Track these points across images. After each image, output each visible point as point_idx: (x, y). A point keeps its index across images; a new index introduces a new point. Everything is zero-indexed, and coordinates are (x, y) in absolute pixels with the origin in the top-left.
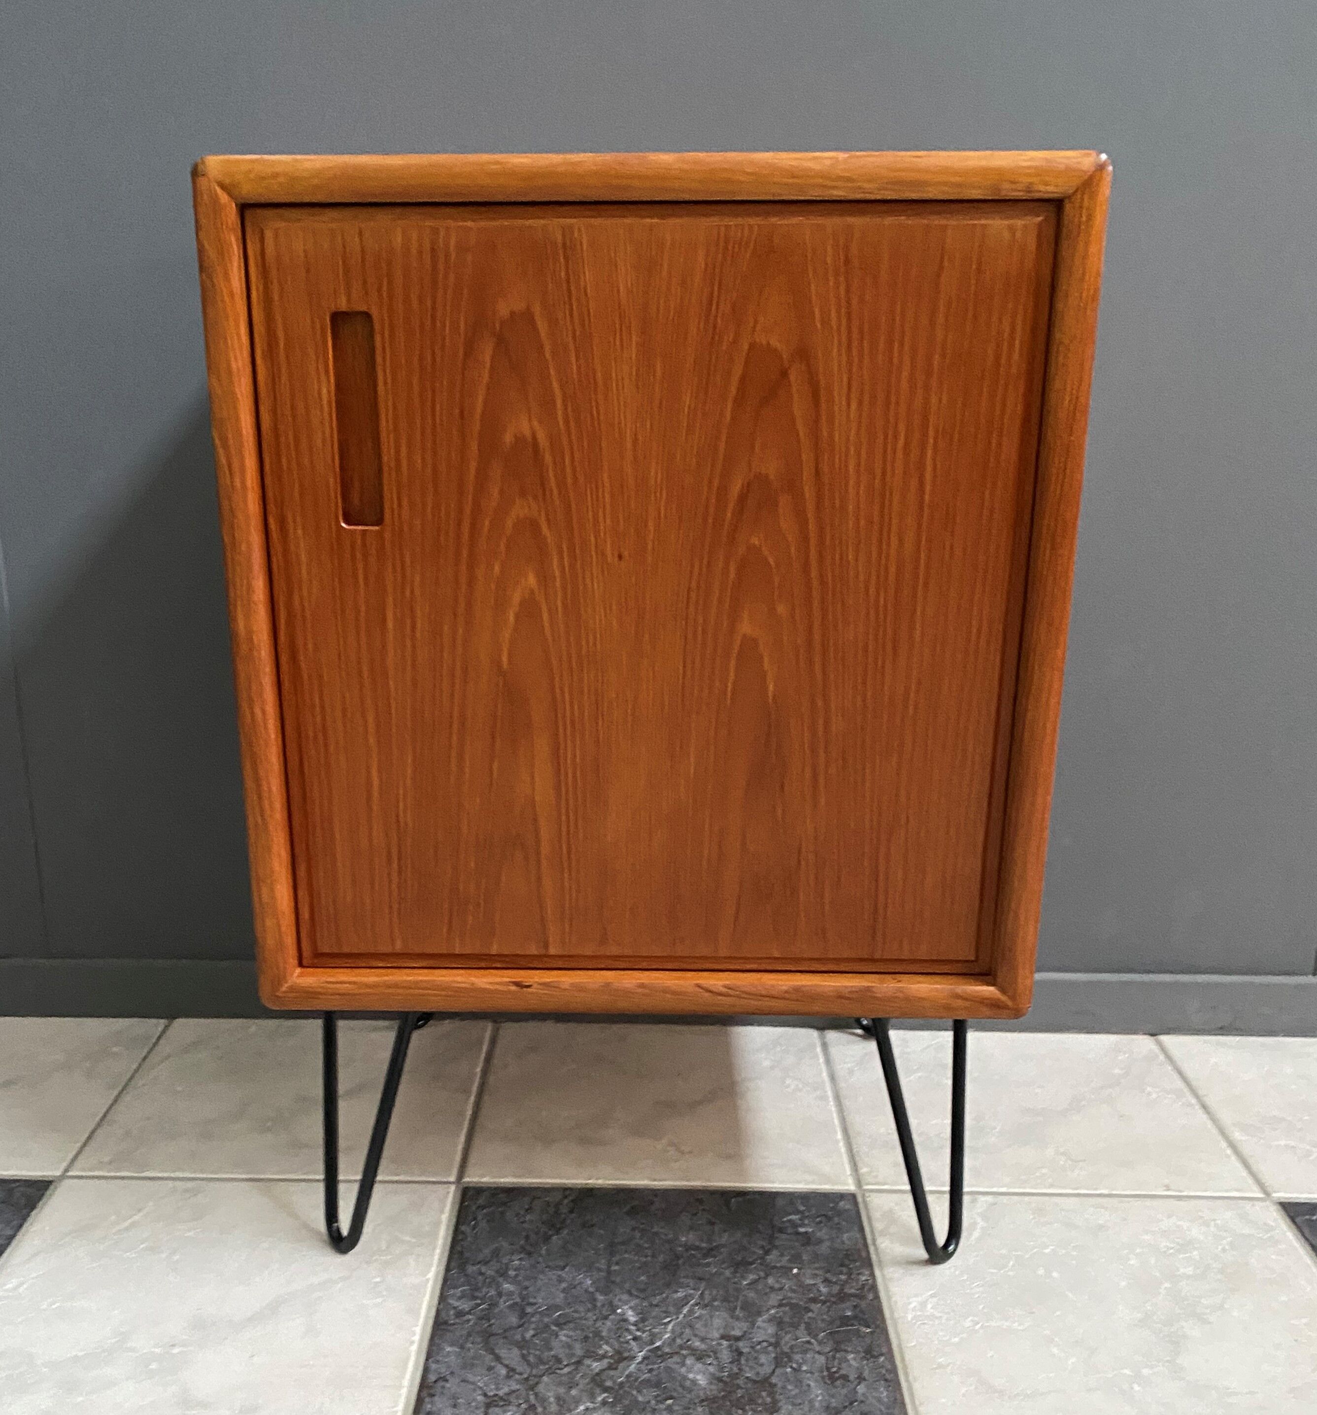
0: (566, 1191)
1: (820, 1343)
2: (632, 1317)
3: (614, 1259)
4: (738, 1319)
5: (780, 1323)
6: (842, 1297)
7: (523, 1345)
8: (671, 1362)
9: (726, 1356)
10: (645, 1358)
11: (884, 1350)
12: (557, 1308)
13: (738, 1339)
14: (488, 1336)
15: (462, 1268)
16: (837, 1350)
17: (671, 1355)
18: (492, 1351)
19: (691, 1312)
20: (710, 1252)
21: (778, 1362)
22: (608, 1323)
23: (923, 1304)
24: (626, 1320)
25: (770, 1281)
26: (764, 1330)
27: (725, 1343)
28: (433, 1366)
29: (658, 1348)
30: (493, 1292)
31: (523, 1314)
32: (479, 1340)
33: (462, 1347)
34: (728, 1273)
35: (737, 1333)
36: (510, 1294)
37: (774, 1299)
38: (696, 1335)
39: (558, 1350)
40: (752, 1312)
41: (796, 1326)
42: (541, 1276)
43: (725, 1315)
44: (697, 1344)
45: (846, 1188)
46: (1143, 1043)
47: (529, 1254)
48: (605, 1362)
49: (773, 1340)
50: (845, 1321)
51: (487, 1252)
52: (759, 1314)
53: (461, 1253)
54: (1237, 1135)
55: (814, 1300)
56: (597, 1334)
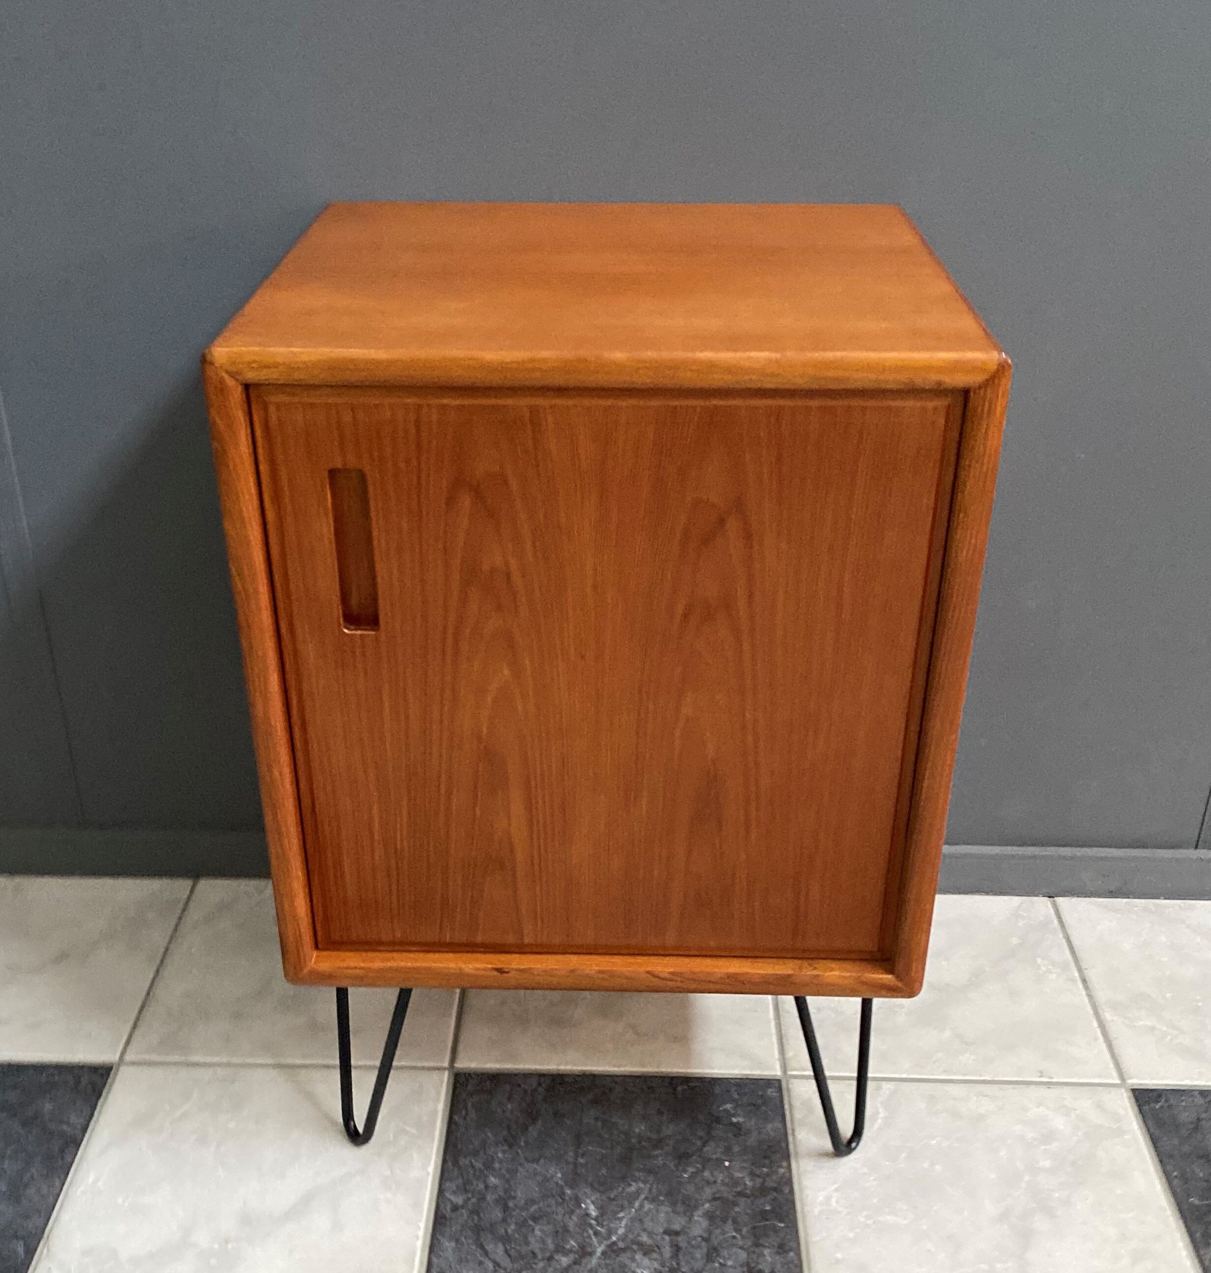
0: (541, 1076)
1: (743, 1237)
2: (593, 1213)
3: (580, 1151)
4: (678, 1213)
5: (710, 1216)
6: (763, 1191)
7: (506, 1239)
8: (624, 1258)
9: (667, 1252)
10: (603, 1253)
11: (794, 1245)
12: (533, 1202)
13: (677, 1233)
14: (478, 1230)
15: (456, 1159)
16: (757, 1245)
17: (623, 1250)
18: (482, 1247)
19: (642, 1206)
20: (658, 1144)
21: (709, 1258)
22: (574, 1218)
23: (828, 1198)
24: (588, 1215)
25: (706, 1174)
26: (699, 1225)
27: (667, 1238)
28: (435, 1260)
29: (614, 1243)
30: (481, 1186)
31: (506, 1208)
32: (470, 1233)
33: (457, 1241)
34: (672, 1165)
35: (677, 1227)
36: (496, 1187)
37: (708, 1192)
38: (645, 1230)
39: (535, 1245)
40: (690, 1206)
41: (724, 1220)
42: (520, 1169)
43: (669, 1209)
44: (644, 1238)
45: (772, 1073)
46: (1041, 905)
47: (511, 1146)
48: (572, 1257)
49: (705, 1235)
50: (764, 1215)
51: (476, 1143)
52: (696, 1208)
53: (455, 1146)
54: (1107, 1015)
55: (740, 1194)
56: (566, 1230)
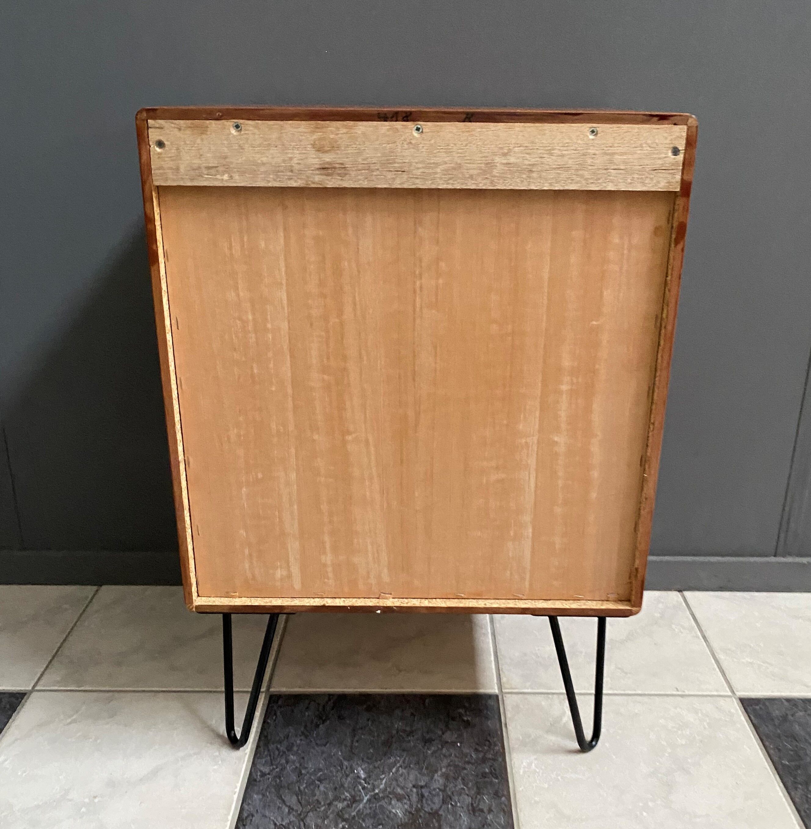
0: (330, 696)
1: (469, 789)
2: (363, 775)
3: (356, 739)
4: (424, 775)
5: (446, 777)
6: (484, 760)
7: (299, 793)
8: (383, 803)
9: (414, 798)
10: (369, 800)
11: (505, 793)
12: (320, 770)
13: (422, 787)
14: (279, 788)
15: (266, 745)
16: (478, 793)
17: (383, 798)
18: (280, 797)
19: (397, 770)
20: (410, 733)
21: (444, 802)
22: (349, 779)
23: (530, 764)
24: (359, 777)
25: (444, 750)
26: (438, 781)
27: (415, 790)
28: (246, 807)
29: (377, 794)
30: (283, 761)
31: (300, 774)
32: (273, 790)
33: (263, 795)
34: (420, 746)
35: (422, 783)
36: (294, 762)
37: (445, 762)
38: (398, 786)
39: (318, 795)
40: (432, 771)
41: (456, 779)
42: (312, 750)
43: (416, 773)
44: (399, 791)
45: (493, 691)
46: (673, 596)
47: (306, 737)
48: (345, 803)
49: (442, 788)
50: (484, 775)
51: (281, 736)
52: (436, 771)
53: (266, 737)
54: (721, 656)
55: (468, 763)
56: (342, 785)
